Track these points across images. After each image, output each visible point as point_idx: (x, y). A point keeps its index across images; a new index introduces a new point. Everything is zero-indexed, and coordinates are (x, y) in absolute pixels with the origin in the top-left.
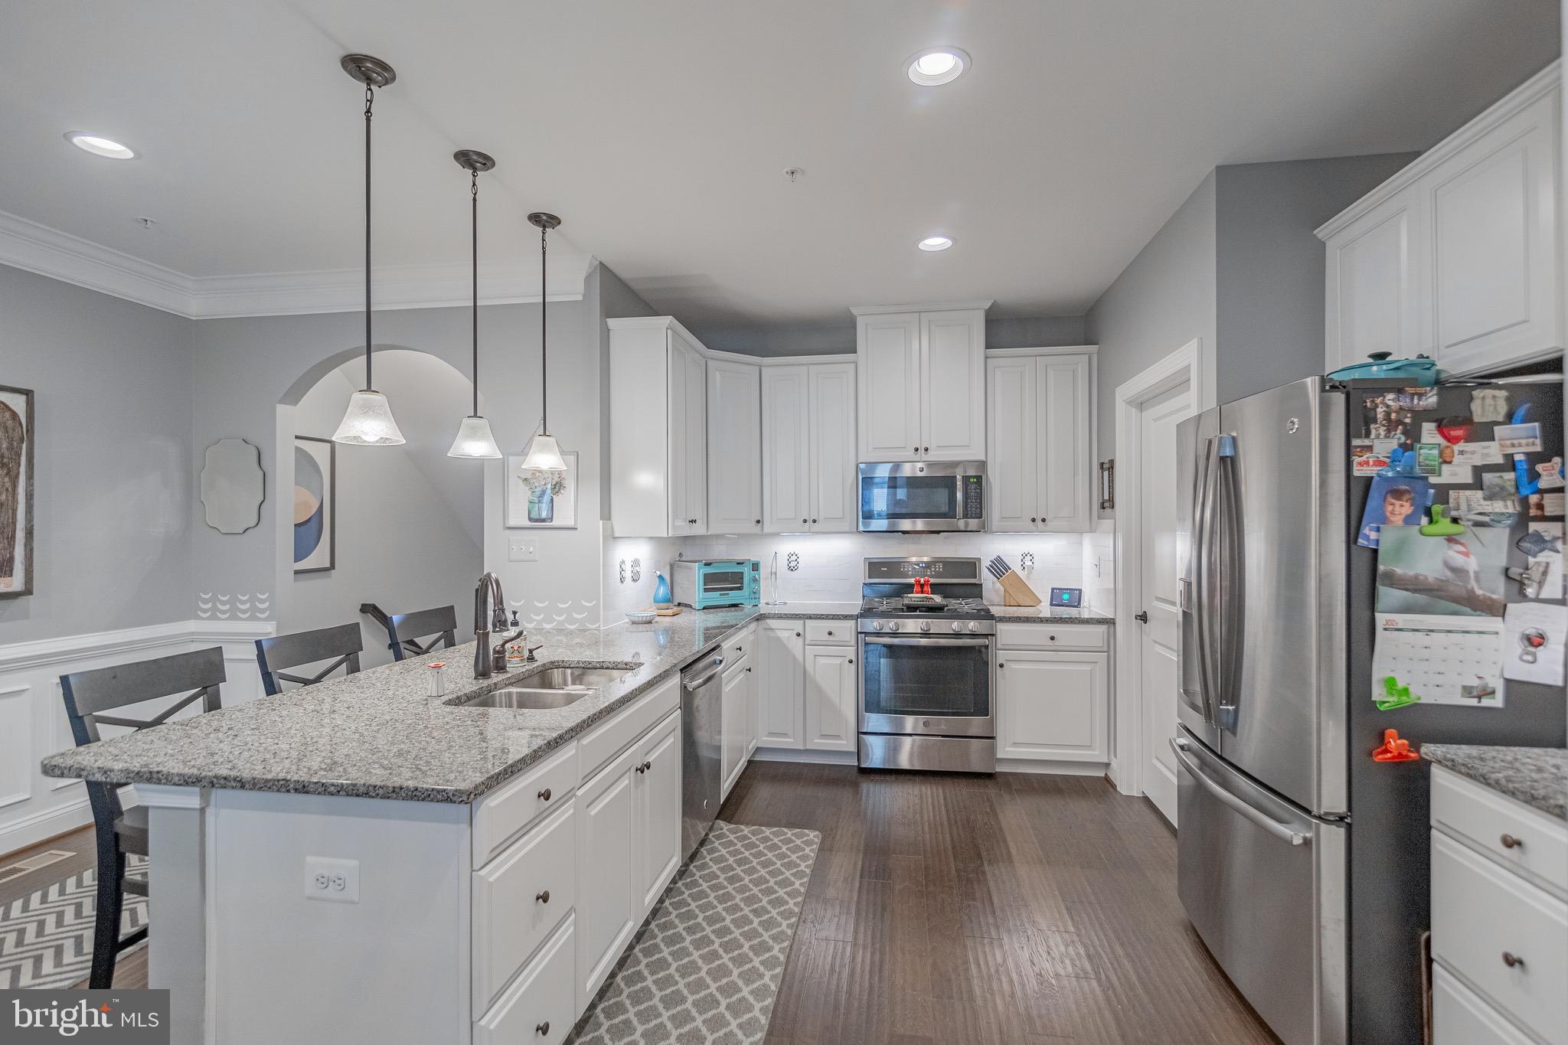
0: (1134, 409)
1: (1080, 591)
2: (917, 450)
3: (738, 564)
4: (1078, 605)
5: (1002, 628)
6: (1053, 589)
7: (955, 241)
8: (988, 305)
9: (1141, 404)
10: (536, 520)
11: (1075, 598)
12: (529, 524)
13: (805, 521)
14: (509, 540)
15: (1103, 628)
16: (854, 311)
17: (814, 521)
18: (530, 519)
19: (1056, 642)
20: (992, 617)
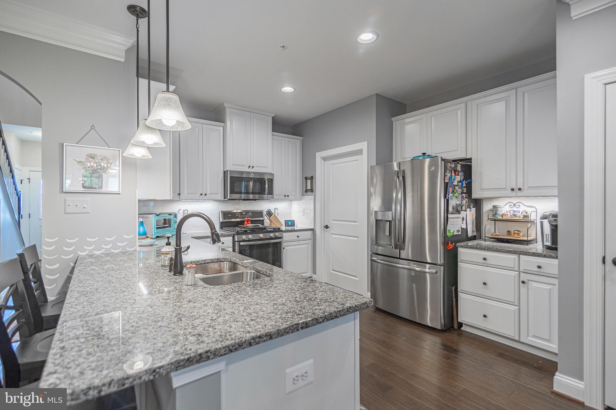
0: (323, 160)
1: (294, 221)
2: (249, 167)
3: (169, 215)
4: (294, 226)
5: (285, 234)
6: (285, 221)
7: (295, 90)
8: (273, 115)
9: (325, 159)
10: (89, 188)
11: (293, 223)
12: (81, 189)
13: (201, 194)
14: (65, 200)
15: (310, 232)
16: (226, 105)
17: (206, 195)
18: (84, 187)
19: (299, 238)
20: (282, 231)
